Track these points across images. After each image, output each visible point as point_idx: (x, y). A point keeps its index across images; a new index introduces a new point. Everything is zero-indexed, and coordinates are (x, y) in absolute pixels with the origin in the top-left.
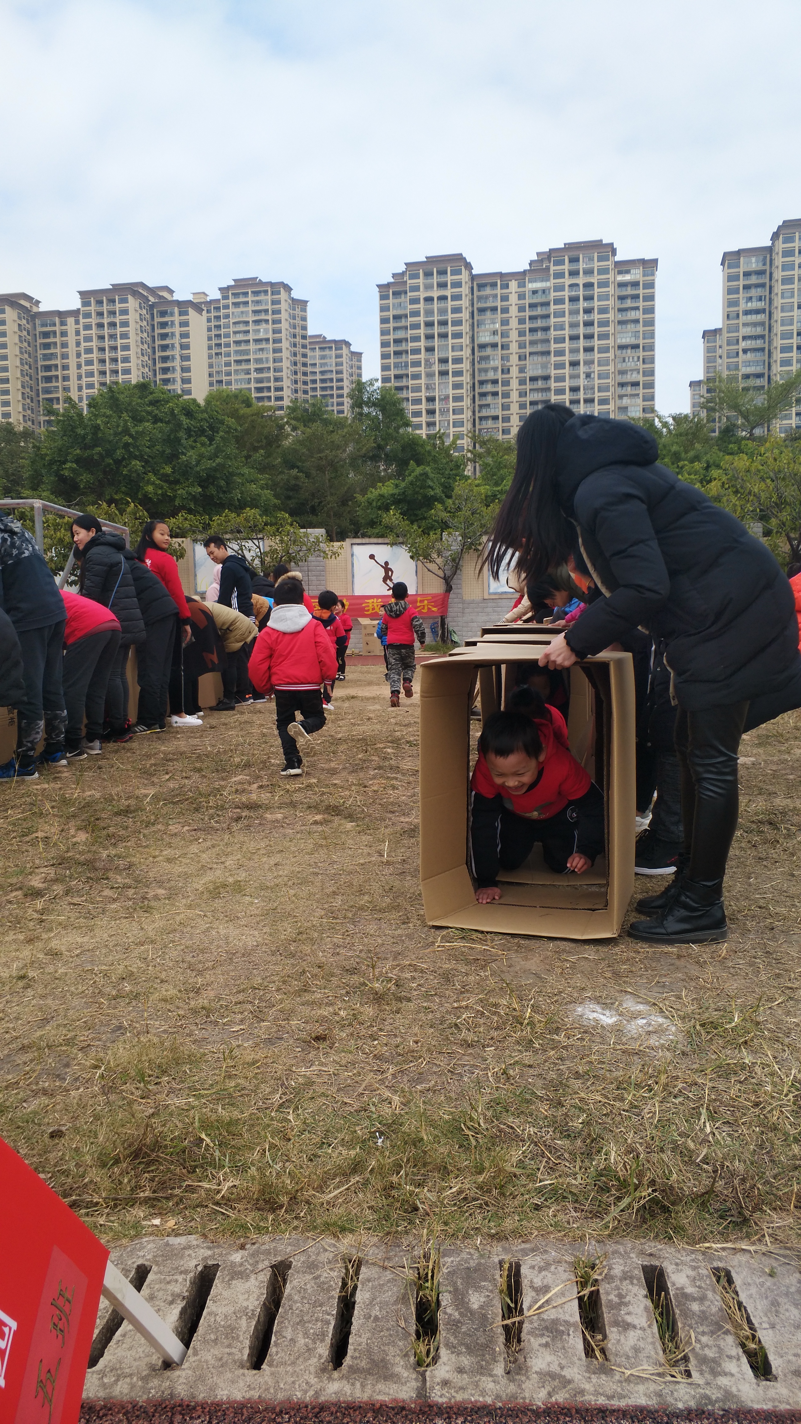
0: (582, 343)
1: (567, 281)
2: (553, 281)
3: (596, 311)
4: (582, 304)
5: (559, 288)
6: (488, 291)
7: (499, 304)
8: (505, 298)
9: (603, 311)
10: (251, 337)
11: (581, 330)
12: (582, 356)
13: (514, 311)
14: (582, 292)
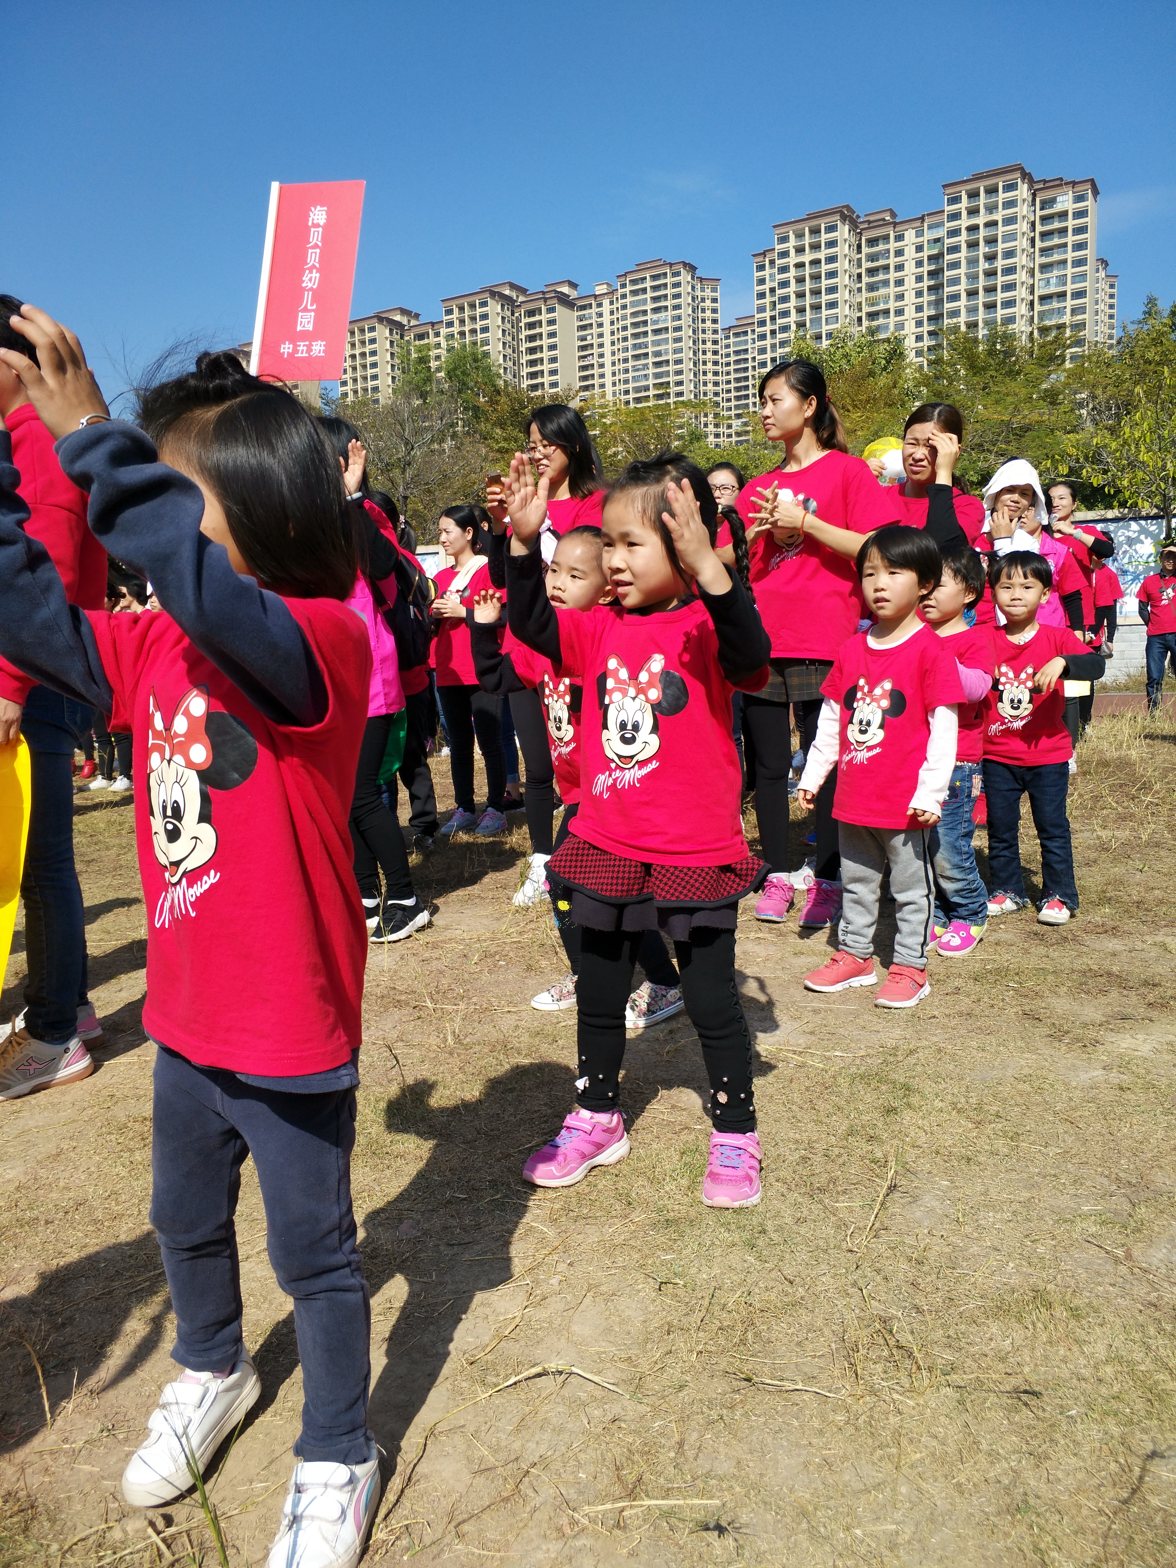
0: (982, 298)
2: (947, 225)
3: (1000, 256)
4: (983, 249)
7: (892, 261)
8: (899, 253)
9: (1009, 254)
10: (649, 328)
11: (982, 282)
12: (981, 315)
13: (910, 268)
14: (982, 233)
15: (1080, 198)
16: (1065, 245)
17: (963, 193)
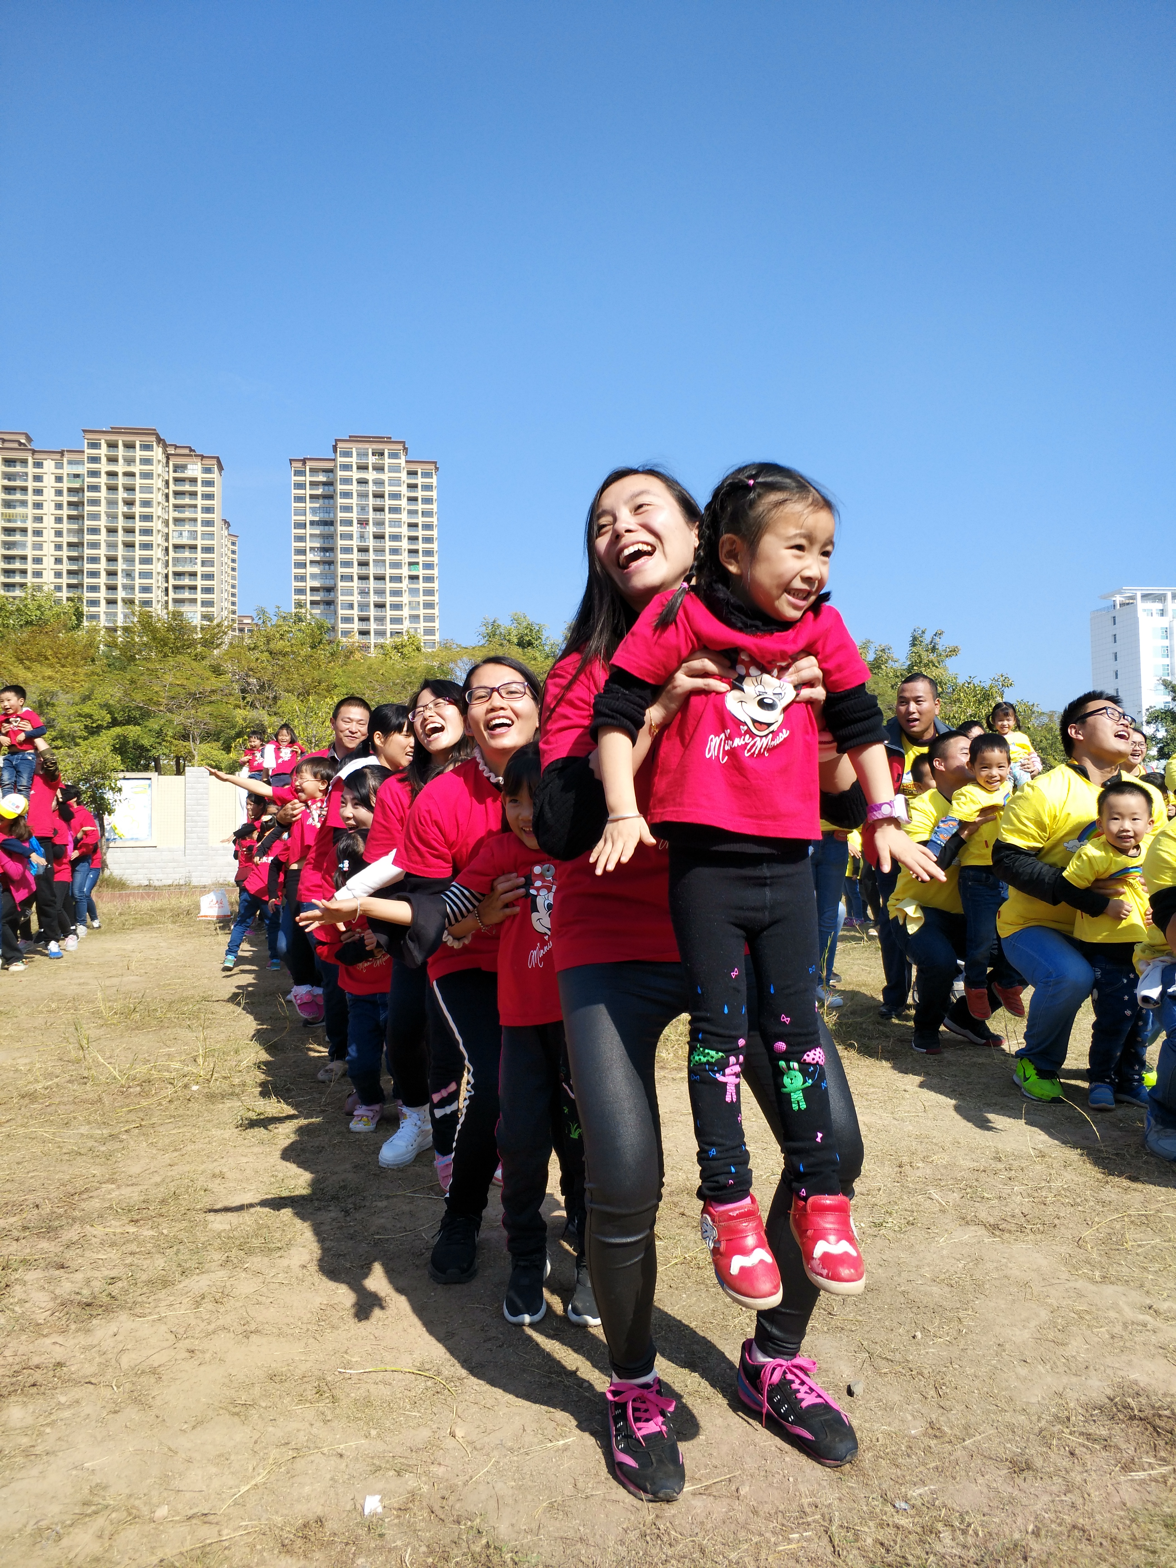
0: (121, 537)
1: (104, 467)
2: (87, 465)
3: (137, 503)
4: (121, 494)
5: (94, 474)
6: (18, 469)
7: (31, 484)
8: (38, 478)
9: (146, 503)
11: (121, 523)
12: (120, 552)
13: (49, 495)
14: (121, 481)
15: (208, 470)
16: (195, 506)
17: (103, 442)
